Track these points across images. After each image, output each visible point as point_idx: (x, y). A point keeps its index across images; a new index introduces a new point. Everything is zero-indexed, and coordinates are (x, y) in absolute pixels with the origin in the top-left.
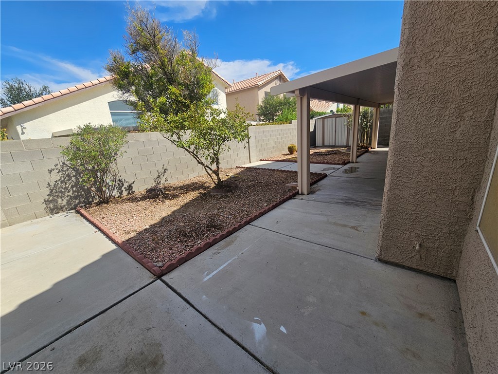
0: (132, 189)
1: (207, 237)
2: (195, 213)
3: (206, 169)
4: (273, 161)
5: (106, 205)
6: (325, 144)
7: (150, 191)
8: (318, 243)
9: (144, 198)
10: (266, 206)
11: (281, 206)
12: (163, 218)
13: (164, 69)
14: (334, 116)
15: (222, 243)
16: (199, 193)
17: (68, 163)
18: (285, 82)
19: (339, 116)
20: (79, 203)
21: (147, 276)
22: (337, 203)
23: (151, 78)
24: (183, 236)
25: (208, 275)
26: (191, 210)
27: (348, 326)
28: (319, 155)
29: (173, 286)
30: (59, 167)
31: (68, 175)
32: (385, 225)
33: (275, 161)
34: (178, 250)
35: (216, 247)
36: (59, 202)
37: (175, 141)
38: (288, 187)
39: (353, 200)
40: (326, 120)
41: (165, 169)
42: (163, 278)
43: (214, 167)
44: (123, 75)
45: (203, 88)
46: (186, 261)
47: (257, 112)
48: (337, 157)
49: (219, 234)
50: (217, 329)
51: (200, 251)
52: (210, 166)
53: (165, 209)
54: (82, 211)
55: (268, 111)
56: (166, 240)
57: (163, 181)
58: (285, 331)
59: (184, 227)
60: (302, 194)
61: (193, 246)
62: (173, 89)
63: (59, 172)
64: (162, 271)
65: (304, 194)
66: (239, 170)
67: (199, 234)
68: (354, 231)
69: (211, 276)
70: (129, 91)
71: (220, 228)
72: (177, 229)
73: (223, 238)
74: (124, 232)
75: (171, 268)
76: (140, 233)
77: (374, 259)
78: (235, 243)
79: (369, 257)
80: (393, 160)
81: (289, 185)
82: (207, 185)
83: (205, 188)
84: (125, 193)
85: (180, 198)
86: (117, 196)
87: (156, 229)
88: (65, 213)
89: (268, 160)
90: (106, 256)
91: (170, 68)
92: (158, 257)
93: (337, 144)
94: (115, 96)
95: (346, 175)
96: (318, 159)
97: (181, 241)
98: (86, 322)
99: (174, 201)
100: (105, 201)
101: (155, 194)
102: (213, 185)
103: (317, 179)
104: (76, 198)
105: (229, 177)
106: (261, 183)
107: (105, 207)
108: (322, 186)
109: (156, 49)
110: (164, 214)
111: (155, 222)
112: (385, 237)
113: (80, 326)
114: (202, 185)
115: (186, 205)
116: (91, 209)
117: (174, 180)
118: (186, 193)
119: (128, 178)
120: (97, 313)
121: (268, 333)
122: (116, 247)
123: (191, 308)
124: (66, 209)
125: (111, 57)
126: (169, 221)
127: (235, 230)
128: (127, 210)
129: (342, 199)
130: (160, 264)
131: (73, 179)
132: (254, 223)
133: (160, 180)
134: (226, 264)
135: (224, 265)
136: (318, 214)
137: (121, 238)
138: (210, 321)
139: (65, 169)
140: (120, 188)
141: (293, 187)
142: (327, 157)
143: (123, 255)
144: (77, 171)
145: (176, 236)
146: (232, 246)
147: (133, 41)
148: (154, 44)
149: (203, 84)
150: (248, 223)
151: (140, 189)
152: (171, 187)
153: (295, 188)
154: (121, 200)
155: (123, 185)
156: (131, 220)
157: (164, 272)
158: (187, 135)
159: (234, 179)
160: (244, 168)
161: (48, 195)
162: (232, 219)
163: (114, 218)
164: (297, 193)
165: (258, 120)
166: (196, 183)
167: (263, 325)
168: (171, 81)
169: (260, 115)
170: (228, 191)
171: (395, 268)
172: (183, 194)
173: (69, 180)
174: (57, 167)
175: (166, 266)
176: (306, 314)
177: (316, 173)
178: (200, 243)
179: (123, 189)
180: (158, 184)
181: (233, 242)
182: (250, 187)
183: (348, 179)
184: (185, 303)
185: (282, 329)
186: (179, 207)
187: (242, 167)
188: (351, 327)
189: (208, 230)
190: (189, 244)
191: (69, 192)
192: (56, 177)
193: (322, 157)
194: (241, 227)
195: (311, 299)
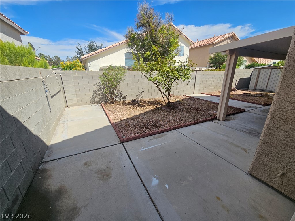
0: (125, 99)
1: (150, 130)
2: (149, 117)
3: (162, 94)
5: (112, 104)
6: (257, 88)
7: (133, 101)
8: (212, 151)
9: (129, 104)
10: (191, 122)
11: (201, 124)
12: (134, 116)
13: (152, 36)
14: (270, 68)
15: (156, 135)
16: (156, 107)
17: (101, 82)
18: (236, 40)
19: (275, 68)
20: (103, 101)
21: (118, 141)
22: (242, 131)
23: (145, 41)
24: (139, 127)
25: (143, 148)
26: (149, 115)
27: (204, 200)
28: (248, 95)
29: (126, 148)
30: (98, 84)
31: (101, 88)
32: (259, 152)
34: (135, 133)
35: (153, 136)
36: (96, 99)
37: (148, 77)
38: (211, 113)
39: (256, 132)
40: (262, 70)
41: (143, 91)
42: (123, 143)
43: (167, 94)
44: (131, 40)
45: (172, 46)
46: (136, 139)
47: (208, 61)
48: (262, 99)
49: (157, 130)
50: (136, 173)
51: (144, 136)
52: (165, 93)
53: (137, 111)
54: (103, 105)
55: (217, 61)
56: (131, 127)
57: (140, 97)
58: (167, 187)
59: (141, 122)
61: (142, 133)
62: (154, 47)
63: (97, 86)
64: (124, 140)
65: (220, 120)
66: (184, 98)
67: (147, 128)
68: (243, 151)
69: (144, 149)
70: (133, 48)
71: (158, 127)
72: (138, 123)
73: (158, 133)
74: (116, 118)
75: (128, 140)
76: (122, 121)
77: (247, 172)
78: (163, 137)
79: (244, 171)
80: (273, 109)
81: (212, 112)
82: (161, 103)
83: (160, 105)
84: (122, 100)
85: (145, 108)
86: (118, 101)
87: (129, 121)
88: (97, 105)
89: (206, 94)
90: (105, 127)
91: (155, 36)
92: (125, 134)
93: (268, 89)
94: (126, 51)
95: (262, 113)
96: (246, 98)
97: (137, 129)
98: (91, 151)
99: (142, 108)
100: (113, 102)
101: (134, 103)
102: (165, 104)
103: (236, 112)
104: (102, 99)
105: (176, 101)
106: (194, 107)
107: (112, 105)
108: (237, 117)
109: (149, 25)
110: (135, 114)
111: (130, 117)
112: (257, 160)
113: (88, 151)
114: (159, 103)
115: (147, 111)
116: (106, 105)
117: (147, 98)
118: (149, 106)
119: (125, 93)
120: (95, 149)
121: (159, 185)
122: (110, 124)
123: (130, 160)
124: (98, 103)
125: (128, 30)
126: (136, 118)
127: (166, 131)
128: (120, 109)
129: (247, 129)
130: (124, 137)
131: (102, 90)
132: (179, 130)
133: (139, 96)
134: (154, 146)
135: (153, 147)
136: (222, 135)
137: (113, 121)
138: (135, 169)
139: (100, 85)
140: (120, 97)
141: (214, 114)
142: (253, 98)
143: (112, 129)
144: (104, 86)
145: (136, 126)
146: (161, 138)
147: (138, 22)
148: (149, 23)
149: (172, 44)
150: (175, 129)
151: (129, 99)
152: (144, 101)
153: (215, 115)
154: (119, 103)
155: (122, 96)
156: (120, 114)
157: (124, 141)
158: (155, 74)
159: (179, 102)
160: (188, 96)
161: (92, 95)
162: (167, 125)
163: (114, 111)
164: (216, 119)
165: (208, 67)
166: (157, 101)
167: (158, 180)
168: (155, 43)
169: (210, 64)
170: (172, 109)
171: (261, 183)
172: (148, 105)
173: (101, 90)
174: (97, 84)
175: (126, 138)
176: (183, 184)
177: (237, 108)
178: (146, 132)
179: (121, 98)
180: (138, 98)
181: (162, 137)
182: (186, 108)
183: (261, 116)
184: (128, 157)
185: (167, 186)
186: (143, 112)
187: (187, 96)
188: (206, 201)
189: (152, 127)
190: (141, 132)
191: (100, 95)
192: (96, 88)
193: (249, 97)
194: (170, 130)
195: (190, 179)
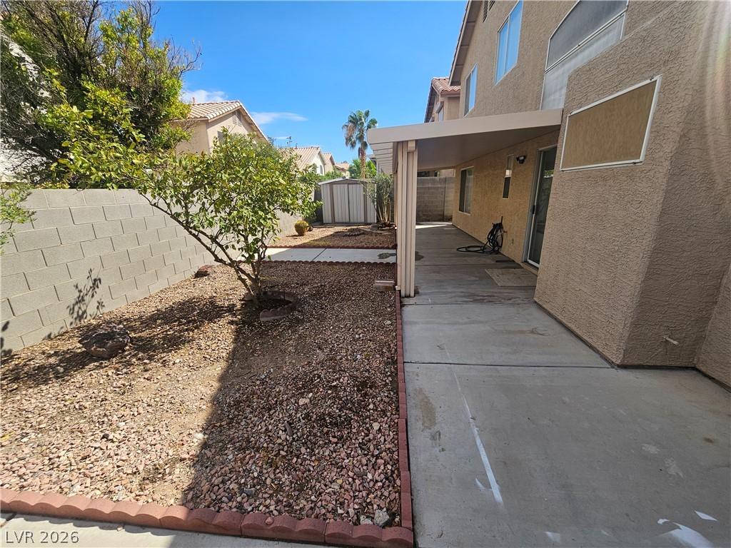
4: (286, 247)
6: (337, 221)
10: (391, 324)
11: (405, 319)
14: (346, 182)
15: (414, 412)
19: (352, 182)
28: (345, 236)
33: (290, 247)
35: (416, 424)
40: (334, 186)
41: (95, 280)
57: (91, 308)
58: (709, 517)
60: (409, 297)
67: (358, 408)
69: (494, 485)
85: (198, 344)
93: (352, 221)
112: (631, 338)
114: (213, 305)
117: (120, 302)
129: (465, 297)
132: (410, 358)
133: (83, 308)
135: (483, 453)
141: (387, 287)
146: (437, 410)
153: (390, 288)
162: (366, 361)
170: (292, 310)
172: (191, 330)
176: (680, 474)
180: (80, 317)
181: (429, 403)
185: (703, 515)
189: (364, 395)
195: (650, 449)
